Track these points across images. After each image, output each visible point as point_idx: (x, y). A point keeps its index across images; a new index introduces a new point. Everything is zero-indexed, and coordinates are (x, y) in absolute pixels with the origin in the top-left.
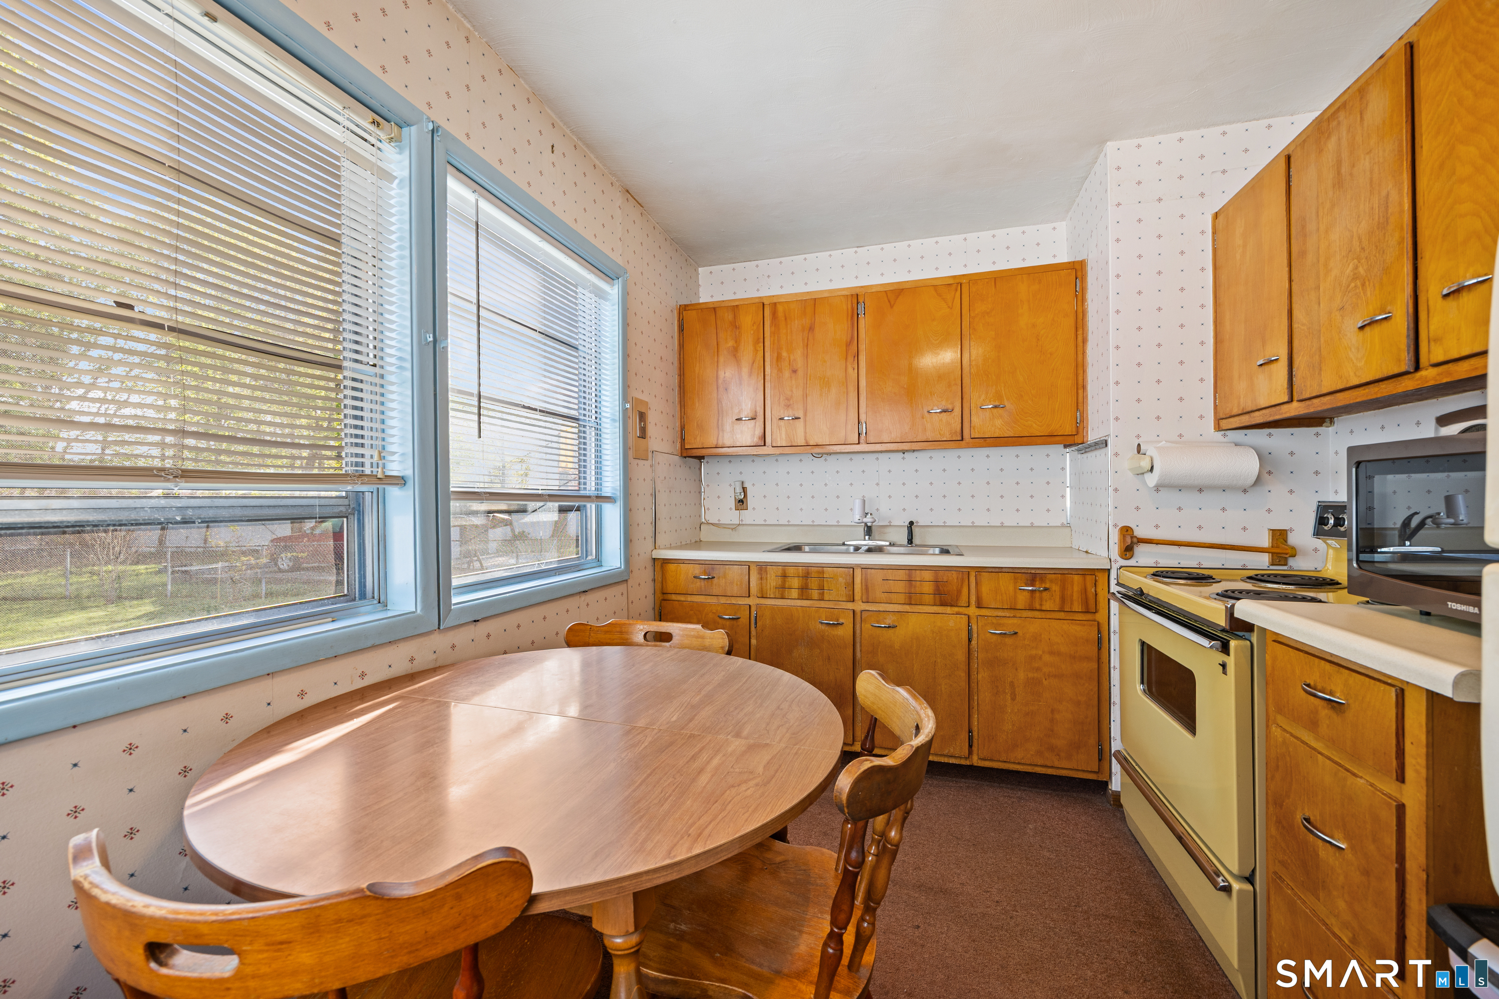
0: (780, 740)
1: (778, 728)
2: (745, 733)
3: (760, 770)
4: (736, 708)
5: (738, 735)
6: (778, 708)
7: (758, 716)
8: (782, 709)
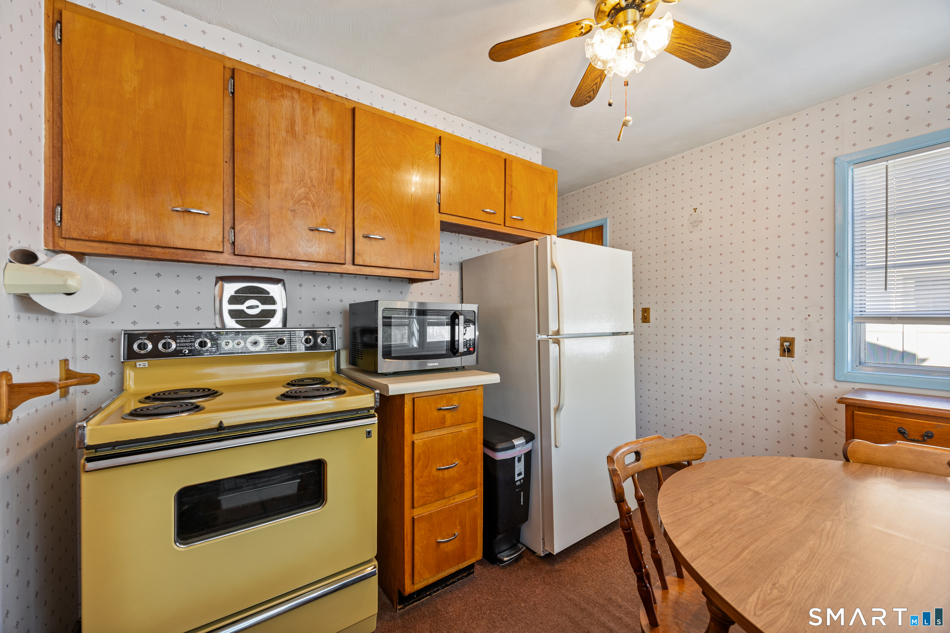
0: (722, 482)
1: (720, 490)
2: (750, 494)
3: (741, 472)
4: (759, 516)
5: (757, 494)
6: (713, 505)
7: (736, 503)
8: (710, 502)
